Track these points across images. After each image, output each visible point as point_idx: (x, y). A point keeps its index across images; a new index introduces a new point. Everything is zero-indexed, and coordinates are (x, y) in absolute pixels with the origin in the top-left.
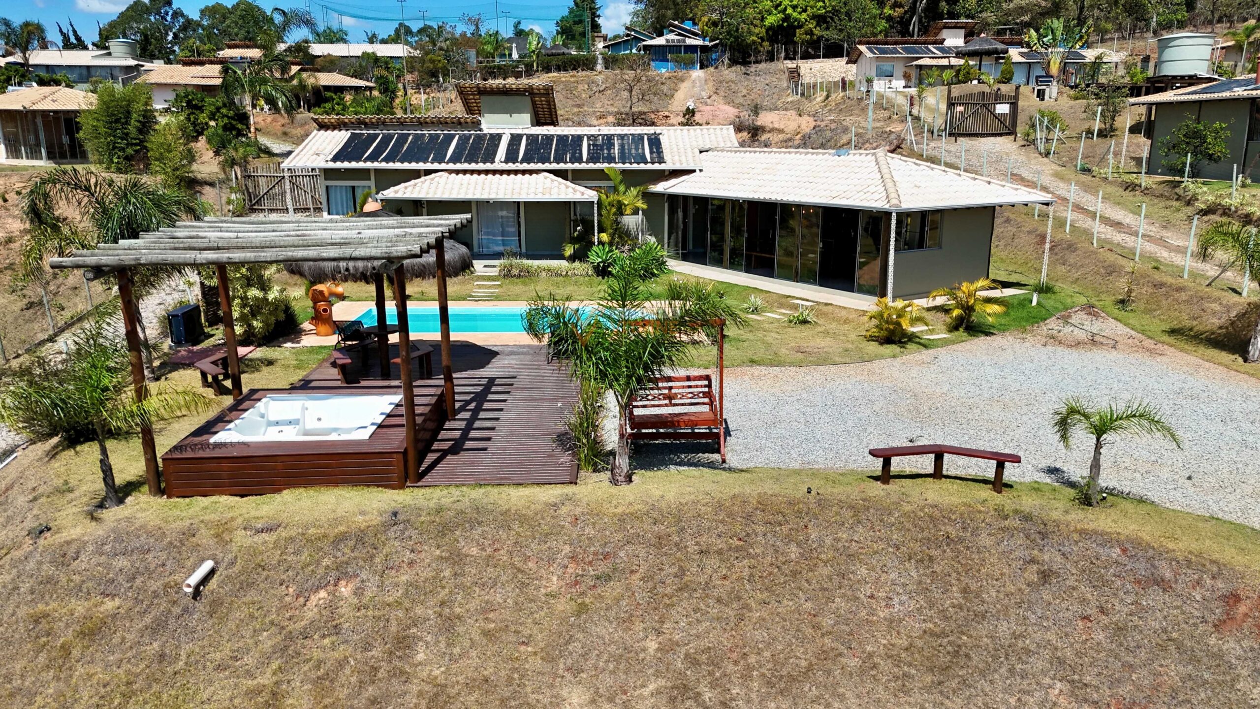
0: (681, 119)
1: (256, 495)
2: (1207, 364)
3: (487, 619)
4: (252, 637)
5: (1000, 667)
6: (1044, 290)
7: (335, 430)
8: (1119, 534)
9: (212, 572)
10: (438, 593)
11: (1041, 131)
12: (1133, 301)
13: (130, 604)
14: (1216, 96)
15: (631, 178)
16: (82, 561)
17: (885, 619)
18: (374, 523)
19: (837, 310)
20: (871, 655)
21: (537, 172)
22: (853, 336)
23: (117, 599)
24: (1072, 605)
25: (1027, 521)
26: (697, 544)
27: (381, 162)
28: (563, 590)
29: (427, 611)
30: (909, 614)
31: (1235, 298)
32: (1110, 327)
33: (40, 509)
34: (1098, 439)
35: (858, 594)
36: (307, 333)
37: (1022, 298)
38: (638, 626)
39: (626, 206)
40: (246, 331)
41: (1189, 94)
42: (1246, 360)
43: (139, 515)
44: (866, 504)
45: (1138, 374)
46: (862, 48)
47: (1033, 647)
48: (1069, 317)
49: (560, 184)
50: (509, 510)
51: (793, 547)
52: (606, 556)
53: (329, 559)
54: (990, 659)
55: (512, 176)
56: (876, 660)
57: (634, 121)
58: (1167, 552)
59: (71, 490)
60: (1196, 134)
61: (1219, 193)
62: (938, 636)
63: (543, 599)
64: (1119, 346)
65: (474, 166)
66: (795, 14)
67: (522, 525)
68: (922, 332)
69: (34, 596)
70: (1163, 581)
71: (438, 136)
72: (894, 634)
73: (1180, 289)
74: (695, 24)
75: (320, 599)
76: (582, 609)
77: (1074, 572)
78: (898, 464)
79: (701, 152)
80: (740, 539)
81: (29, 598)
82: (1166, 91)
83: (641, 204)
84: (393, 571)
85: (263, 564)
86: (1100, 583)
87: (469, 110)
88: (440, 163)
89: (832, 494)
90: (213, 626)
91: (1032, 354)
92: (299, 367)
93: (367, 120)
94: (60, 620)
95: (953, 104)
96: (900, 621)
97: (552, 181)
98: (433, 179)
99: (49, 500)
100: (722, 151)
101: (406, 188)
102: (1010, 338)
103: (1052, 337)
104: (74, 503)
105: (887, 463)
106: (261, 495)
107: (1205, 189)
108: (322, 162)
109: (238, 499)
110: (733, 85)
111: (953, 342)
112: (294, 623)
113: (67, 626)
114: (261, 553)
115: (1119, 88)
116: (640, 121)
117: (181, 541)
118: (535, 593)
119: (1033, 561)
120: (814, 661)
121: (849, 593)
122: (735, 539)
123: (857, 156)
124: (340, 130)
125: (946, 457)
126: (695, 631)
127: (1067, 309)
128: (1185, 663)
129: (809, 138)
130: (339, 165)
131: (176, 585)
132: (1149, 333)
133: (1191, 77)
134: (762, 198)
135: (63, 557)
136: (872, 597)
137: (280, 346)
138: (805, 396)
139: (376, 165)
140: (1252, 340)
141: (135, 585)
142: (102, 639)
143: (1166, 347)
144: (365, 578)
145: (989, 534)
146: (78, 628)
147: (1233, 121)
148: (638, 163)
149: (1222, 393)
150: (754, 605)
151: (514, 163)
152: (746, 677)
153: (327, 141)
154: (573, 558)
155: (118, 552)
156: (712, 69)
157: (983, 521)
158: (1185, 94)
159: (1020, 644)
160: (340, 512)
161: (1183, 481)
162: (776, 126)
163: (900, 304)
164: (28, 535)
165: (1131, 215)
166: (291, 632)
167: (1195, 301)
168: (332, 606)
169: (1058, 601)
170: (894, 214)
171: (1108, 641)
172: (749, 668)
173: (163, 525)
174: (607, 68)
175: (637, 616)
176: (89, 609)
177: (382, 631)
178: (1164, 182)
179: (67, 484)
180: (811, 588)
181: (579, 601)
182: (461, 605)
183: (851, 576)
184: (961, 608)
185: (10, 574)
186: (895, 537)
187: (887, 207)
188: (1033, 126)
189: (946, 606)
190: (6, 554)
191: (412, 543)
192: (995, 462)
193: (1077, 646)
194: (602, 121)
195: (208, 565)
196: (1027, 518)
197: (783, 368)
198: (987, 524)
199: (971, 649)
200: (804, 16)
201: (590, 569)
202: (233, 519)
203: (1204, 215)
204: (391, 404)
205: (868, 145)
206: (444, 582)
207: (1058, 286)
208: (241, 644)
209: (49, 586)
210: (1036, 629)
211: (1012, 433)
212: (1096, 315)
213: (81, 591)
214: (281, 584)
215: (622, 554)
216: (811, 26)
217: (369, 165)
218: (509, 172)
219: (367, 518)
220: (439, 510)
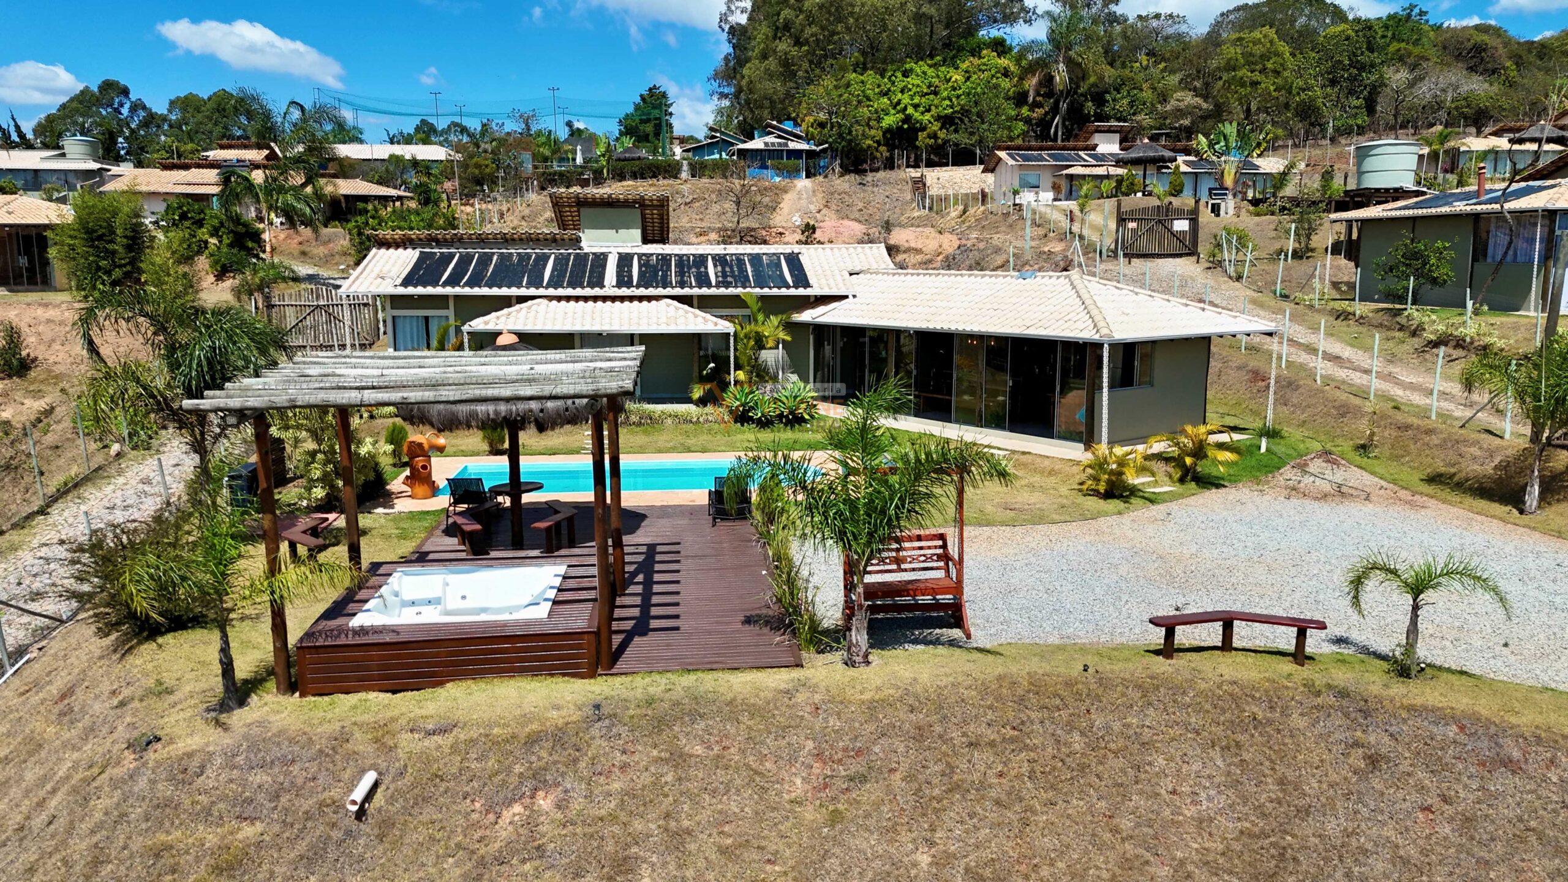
0: (798, 236)
1: (412, 690)
2: (1479, 518)
3: (722, 832)
4: (435, 865)
5: (1335, 871)
6: (1272, 434)
7: (484, 610)
8: (1452, 708)
9: (376, 785)
10: (661, 803)
11: (1230, 252)
12: (1376, 447)
13: (277, 828)
14: (1433, 211)
15: (771, 305)
16: (208, 777)
17: (1192, 818)
18: (574, 718)
19: (1038, 460)
20: (1182, 863)
21: (658, 298)
22: (1064, 490)
23: (258, 824)
24: (1409, 794)
25: (1343, 697)
26: (964, 734)
27: (463, 287)
28: (809, 794)
29: (648, 825)
30: (1220, 812)
31: (1498, 441)
32: (1354, 476)
33: (134, 715)
34: (1414, 600)
35: (1158, 790)
36: (399, 495)
37: (1248, 443)
38: (905, 837)
39: (766, 337)
40: (328, 494)
41: (1400, 209)
42: (1521, 512)
43: (272, 718)
44: (1155, 682)
45: (1406, 529)
46: (1002, 154)
47: (1369, 846)
48: (1306, 465)
49: (687, 312)
50: (734, 699)
51: (1076, 736)
52: (859, 752)
53: (523, 764)
54: (1322, 863)
55: (627, 303)
56: (1190, 868)
57: (741, 239)
58: (1511, 728)
59: (169, 692)
60: (1416, 255)
61: (1451, 321)
62: (1259, 837)
63: (788, 807)
64: (1372, 498)
65: (579, 292)
66: (917, 115)
67: (752, 716)
68: (1143, 484)
69: (149, 824)
70: (1511, 761)
71: (529, 256)
72: (1206, 836)
73: (1429, 432)
74: (796, 124)
75: (514, 815)
76: (835, 818)
77: (1407, 755)
78: (1184, 635)
79: (851, 274)
80: (1014, 728)
81: (144, 826)
82: (1368, 206)
83: (782, 335)
84: (602, 778)
85: (440, 773)
86: (1438, 767)
87: (563, 225)
88: (537, 288)
89: (1112, 671)
90: (385, 853)
91: (1278, 508)
92: (403, 537)
93: (440, 237)
94: (187, 853)
95: (1124, 220)
96: (1211, 820)
97: (677, 309)
98: (529, 308)
99: (144, 704)
100: (877, 273)
101: (498, 318)
102: (1246, 491)
103: (1293, 489)
104: (180, 707)
105: (1170, 634)
106: (418, 690)
107: (1434, 317)
108: (391, 287)
109: (389, 695)
110: (847, 198)
111: (1182, 496)
112: (486, 846)
113: (198, 860)
114: (436, 760)
115: (1314, 203)
116: (749, 239)
117: (333, 749)
118: (777, 799)
119: (1356, 744)
120: (1118, 871)
121: (1148, 788)
122: (1008, 727)
123: (1047, 278)
124: (405, 249)
125: (1236, 623)
126: (973, 841)
127: (1302, 456)
128: (1549, 856)
129: (954, 259)
130: (411, 290)
131: (334, 803)
132: (1401, 483)
133: (1396, 190)
134: (938, 327)
135: (182, 773)
136: (1174, 792)
137: (370, 513)
138: (1033, 560)
139: (457, 290)
140: (1528, 488)
141: (280, 805)
142: (243, 875)
143: (1425, 498)
144: (569, 786)
145: (1302, 714)
146: (212, 862)
147: (1457, 239)
148: (779, 288)
149: (1510, 548)
150: (1038, 807)
151: (628, 288)
153: (391, 261)
154: (819, 755)
155: (254, 764)
156: (820, 178)
157: (1292, 699)
158: (1396, 209)
159: (1354, 842)
160: (528, 708)
161: (1499, 649)
162: (913, 245)
163: (1119, 451)
164: (127, 748)
165: (1349, 348)
166: (483, 857)
167: (1449, 445)
168: (531, 823)
169: (1392, 791)
170: (1106, 346)
171: (1457, 834)
173: (308, 729)
174: (693, 176)
175: (902, 825)
176: (223, 838)
177: (595, 852)
178: (1382, 310)
179: (161, 684)
180: (1103, 783)
181: (831, 808)
182: (689, 816)
183: (1147, 768)
184: (1279, 803)
185: (112, 797)
186: (1193, 720)
187: (1097, 337)
188: (1219, 246)
189: (1262, 801)
190: (100, 774)
191: (621, 742)
192: (1296, 629)
193: (1421, 842)
194: (702, 238)
195: (370, 777)
196: (1343, 694)
197: (994, 528)
198: (1297, 701)
199: (1298, 851)
200: (928, 116)
201: (841, 768)
202: (394, 720)
203: (1434, 347)
204: (556, 575)
205: (1027, 267)
206: (666, 789)
207: (1286, 430)
208: (421, 874)
209: (168, 810)
210: (1370, 824)
211: (1289, 599)
212: (1334, 462)
213: (211, 815)
214: (465, 798)
215: (877, 749)
216: (935, 128)
217: (449, 290)
218: (622, 299)
219: (564, 712)
220: (650, 702)
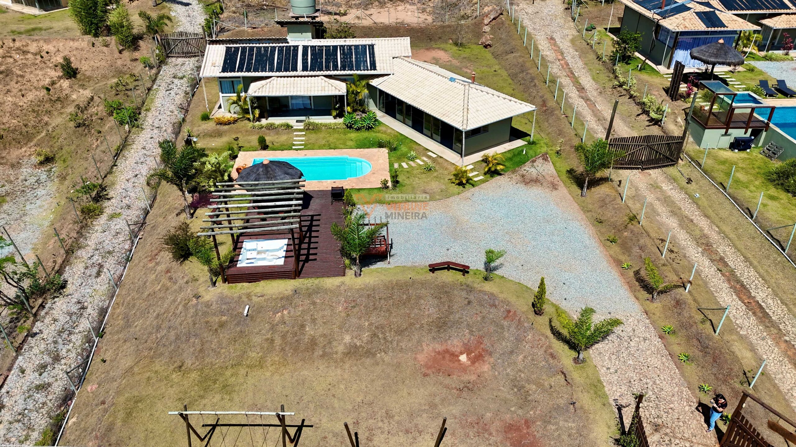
1: (253, 282)
2: (568, 197)
3: (323, 319)
4: (263, 326)
5: (454, 326)
6: (532, 143)
9: (249, 309)
10: (310, 313)
13: (230, 318)
15: (361, 78)
16: (213, 306)
17: (427, 314)
18: (290, 294)
19: (444, 162)
21: (318, 76)
22: (446, 180)
23: (226, 317)
24: (474, 310)
26: (379, 296)
27: (244, 72)
28: (343, 310)
30: (434, 313)
32: (548, 169)
33: (191, 287)
35: (421, 308)
39: (359, 93)
42: (582, 195)
43: (222, 291)
47: (463, 321)
48: (535, 161)
49: (329, 84)
50: (327, 287)
52: (354, 301)
53: (280, 304)
55: (306, 78)
59: (197, 280)
63: (338, 313)
64: (545, 183)
65: (288, 73)
67: (331, 293)
68: (474, 176)
70: (496, 305)
71: (268, 47)
72: (429, 318)
75: (279, 315)
76: (348, 315)
77: (476, 302)
79: (393, 58)
81: (202, 317)
83: (366, 91)
84: (297, 307)
85: (262, 306)
86: (481, 305)
88: (272, 73)
89: (417, 279)
90: (253, 323)
91: (510, 190)
94: (212, 323)
96: (431, 315)
98: (270, 82)
99: (192, 283)
101: (259, 89)
102: (507, 178)
103: (523, 176)
104: (201, 285)
108: (217, 72)
111: (483, 182)
112: (274, 322)
113: (215, 324)
114: (261, 303)
117: (238, 300)
118: (335, 312)
119: (467, 298)
120: (408, 326)
122: (389, 294)
123: (458, 84)
124: (220, 45)
126: (378, 320)
127: (536, 156)
128: (495, 327)
130: (226, 74)
131: (241, 312)
132: (560, 173)
135: (207, 305)
136: (424, 308)
139: (242, 74)
141: (229, 313)
142: (225, 327)
143: (561, 183)
144: (290, 309)
145: (457, 290)
146: (218, 325)
148: (364, 71)
150: (393, 312)
151: (307, 72)
152: (390, 331)
153: (216, 54)
154: (345, 302)
159: (460, 320)
161: (520, 267)
164: (193, 297)
169: (471, 309)
170: (464, 132)
171: (480, 320)
172: (391, 329)
175: (363, 317)
176: (219, 319)
177: (296, 323)
179: (194, 277)
180: (409, 307)
182: (316, 316)
183: (419, 303)
184: (447, 311)
185: (193, 309)
187: (461, 128)
189: (443, 310)
190: (189, 302)
191: (301, 299)
193: (473, 321)
195: (247, 307)
198: (457, 287)
199: (448, 322)
201: (350, 304)
202: (250, 293)
203: (618, 87)
204: (285, 245)
206: (311, 310)
208: (261, 328)
209: (206, 313)
210: (464, 316)
212: (546, 160)
213: (216, 315)
214: (268, 312)
215: (358, 300)
217: (239, 74)
219: (288, 291)
220: (307, 288)
